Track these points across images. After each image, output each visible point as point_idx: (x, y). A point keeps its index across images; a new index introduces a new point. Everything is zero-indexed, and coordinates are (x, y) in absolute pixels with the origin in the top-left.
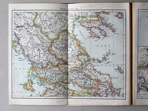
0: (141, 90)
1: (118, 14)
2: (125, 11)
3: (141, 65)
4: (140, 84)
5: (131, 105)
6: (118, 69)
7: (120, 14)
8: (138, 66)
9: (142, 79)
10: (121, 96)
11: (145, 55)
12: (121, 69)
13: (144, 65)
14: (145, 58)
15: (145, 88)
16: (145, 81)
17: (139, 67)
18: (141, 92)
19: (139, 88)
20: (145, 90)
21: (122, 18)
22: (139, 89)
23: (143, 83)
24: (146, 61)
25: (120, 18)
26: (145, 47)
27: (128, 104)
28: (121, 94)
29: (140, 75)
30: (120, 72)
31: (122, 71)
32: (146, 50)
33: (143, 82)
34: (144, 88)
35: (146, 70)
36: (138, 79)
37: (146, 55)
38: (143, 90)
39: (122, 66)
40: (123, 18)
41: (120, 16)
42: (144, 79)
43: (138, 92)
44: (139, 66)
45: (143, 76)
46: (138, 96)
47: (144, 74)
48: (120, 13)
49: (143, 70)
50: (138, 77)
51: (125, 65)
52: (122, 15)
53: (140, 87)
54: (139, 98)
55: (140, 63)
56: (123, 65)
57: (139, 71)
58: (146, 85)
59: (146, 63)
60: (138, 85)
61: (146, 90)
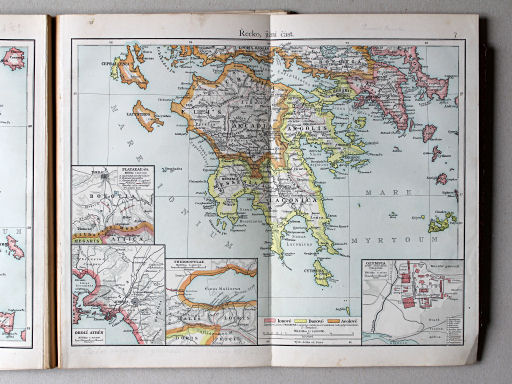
0: (83, 317)
1: (9, 54)
2: (32, 42)
3: (82, 232)
4: (81, 297)
5: (51, 367)
6: (7, 244)
7: (15, 55)
8: (73, 233)
9: (87, 278)
10: (18, 337)
11: (95, 196)
12: (17, 244)
13: (94, 231)
14: (98, 207)
15: (98, 311)
16: (98, 286)
17: (76, 239)
18: (86, 323)
19: (79, 310)
20: (97, 317)
21: (20, 68)
22: (77, 314)
23: (91, 294)
24: (100, 216)
25: (14, 67)
26: (96, 169)
27: (40, 367)
28: (17, 330)
29: (81, 263)
30: (12, 253)
31: (18, 251)
32: (100, 180)
33: (91, 289)
34: (93, 311)
35: (102, 247)
36: (75, 277)
37: (99, 196)
38: (90, 315)
39: (19, 232)
40: (24, 70)
41: (15, 62)
42: (95, 277)
43: (75, 322)
44: (75, 235)
45: (90, 268)
46: (75, 337)
47: (93, 262)
48: (13, 51)
49: (91, 248)
50: (73, 273)
51: (30, 231)
52: (22, 58)
53: (82, 307)
54: (78, 343)
55: (78, 225)
56: (23, 231)
57: (76, 249)
58: (102, 300)
59: (102, 223)
60: (74, 298)
61: (103, 317)
